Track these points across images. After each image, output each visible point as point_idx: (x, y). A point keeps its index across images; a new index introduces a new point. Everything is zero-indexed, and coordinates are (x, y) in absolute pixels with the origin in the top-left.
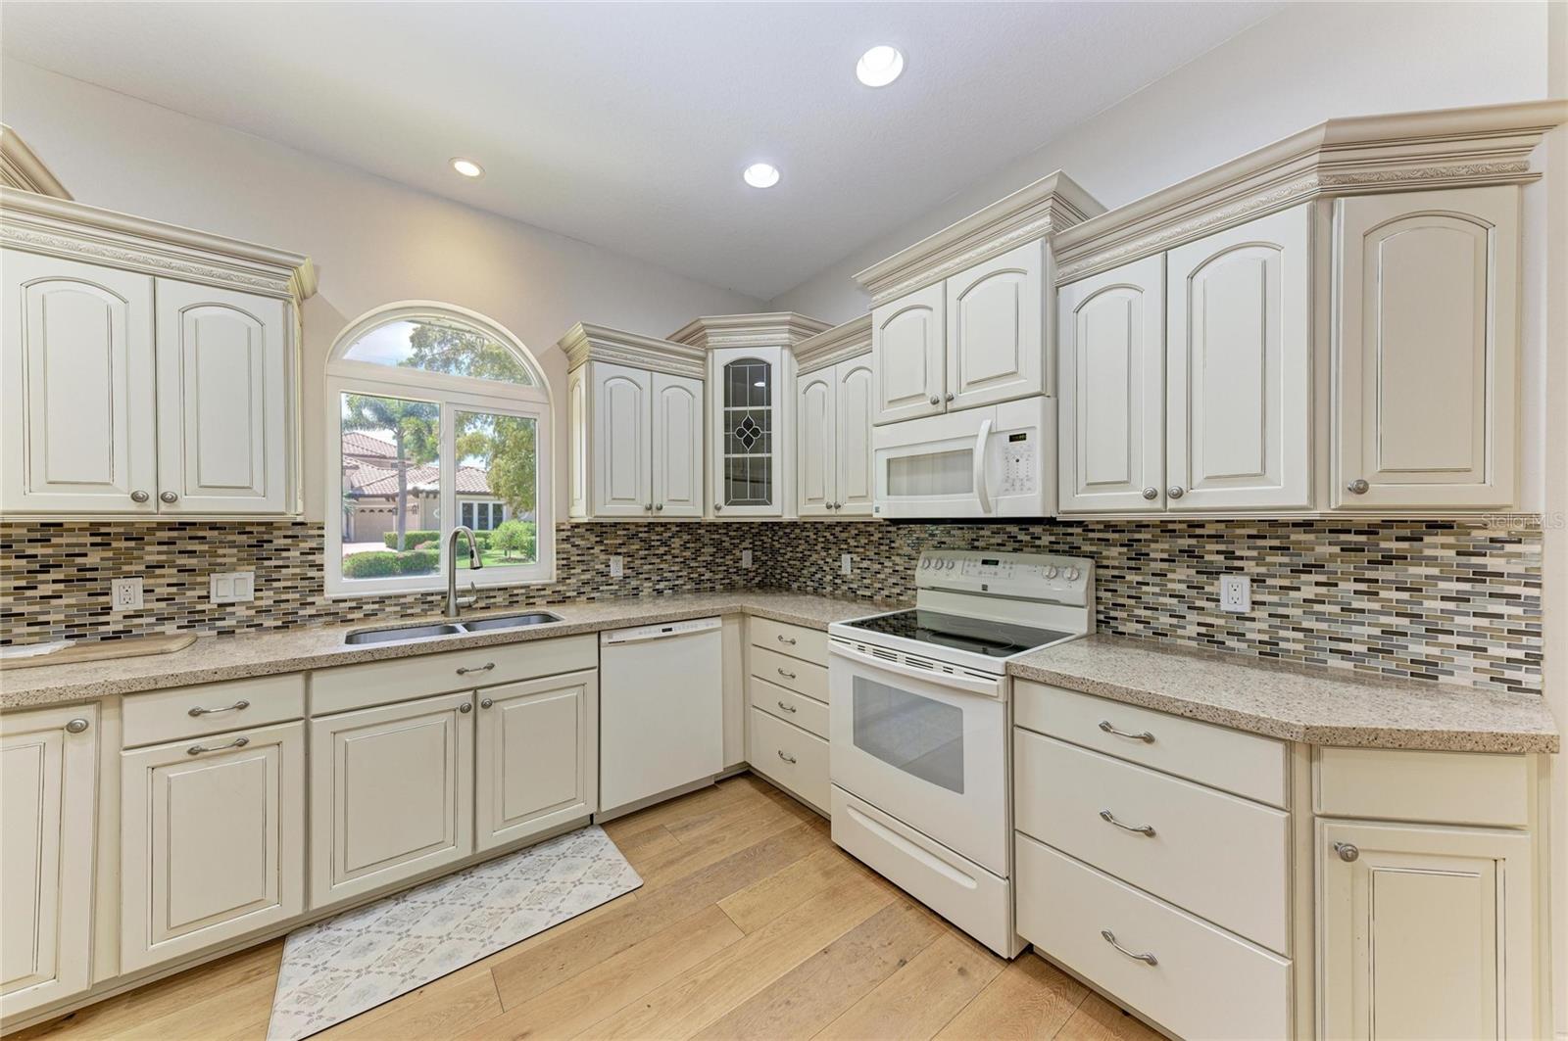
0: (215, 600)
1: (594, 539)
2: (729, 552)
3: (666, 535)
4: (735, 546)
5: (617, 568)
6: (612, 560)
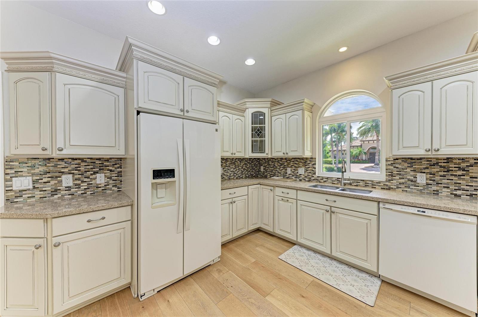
0: (299, 173)
3: (464, 164)
5: (422, 179)
6: (419, 175)
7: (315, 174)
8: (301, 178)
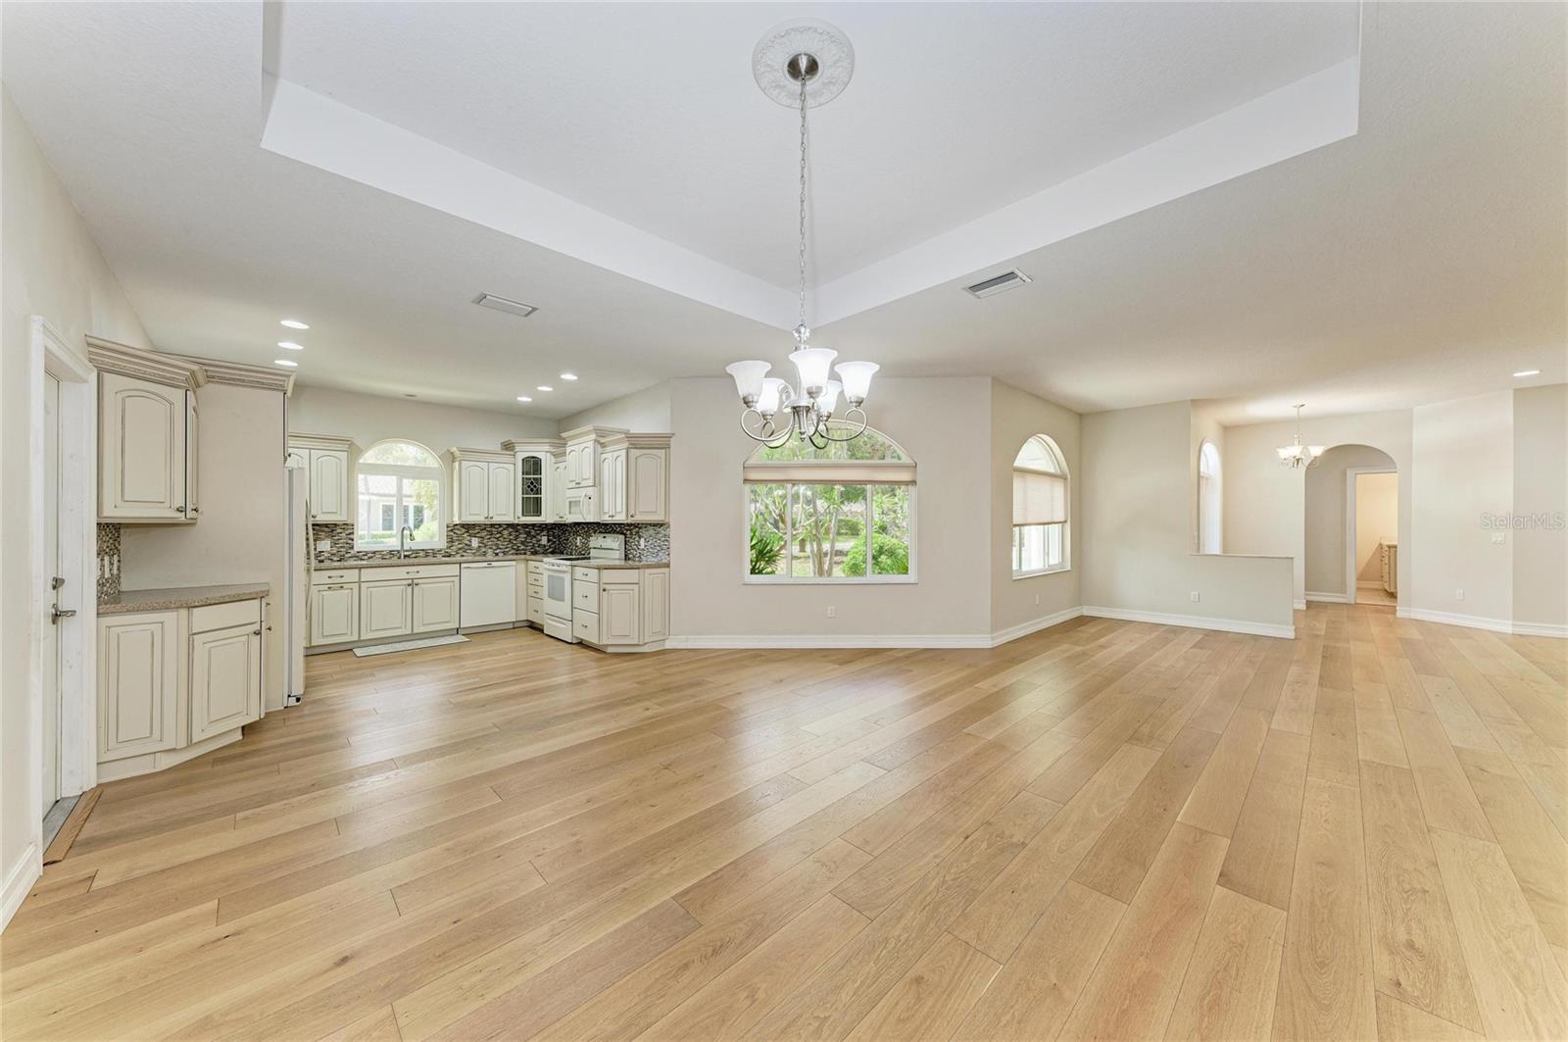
1: (464, 530)
2: (535, 537)
3: (501, 529)
4: (538, 534)
5: (475, 543)
6: (473, 539)
7: (352, 548)
8: (322, 558)
